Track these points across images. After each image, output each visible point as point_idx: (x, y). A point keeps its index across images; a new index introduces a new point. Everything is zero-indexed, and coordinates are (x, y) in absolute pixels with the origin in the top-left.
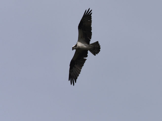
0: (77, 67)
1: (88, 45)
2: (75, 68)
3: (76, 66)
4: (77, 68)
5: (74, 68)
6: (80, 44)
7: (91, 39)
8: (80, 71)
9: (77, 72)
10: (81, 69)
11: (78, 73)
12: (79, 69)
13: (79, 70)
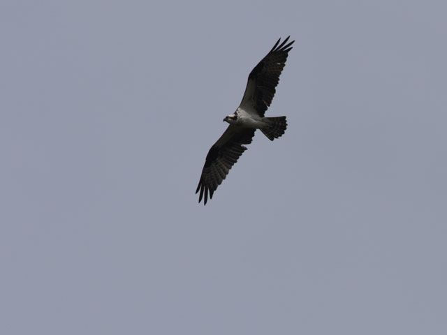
0: (221, 163)
1: (261, 119)
2: (217, 164)
3: (219, 161)
4: (220, 165)
5: (213, 165)
6: (243, 115)
7: (269, 106)
8: (227, 173)
9: (219, 174)
10: (230, 168)
11: (220, 177)
12: (225, 167)
13: (224, 170)
